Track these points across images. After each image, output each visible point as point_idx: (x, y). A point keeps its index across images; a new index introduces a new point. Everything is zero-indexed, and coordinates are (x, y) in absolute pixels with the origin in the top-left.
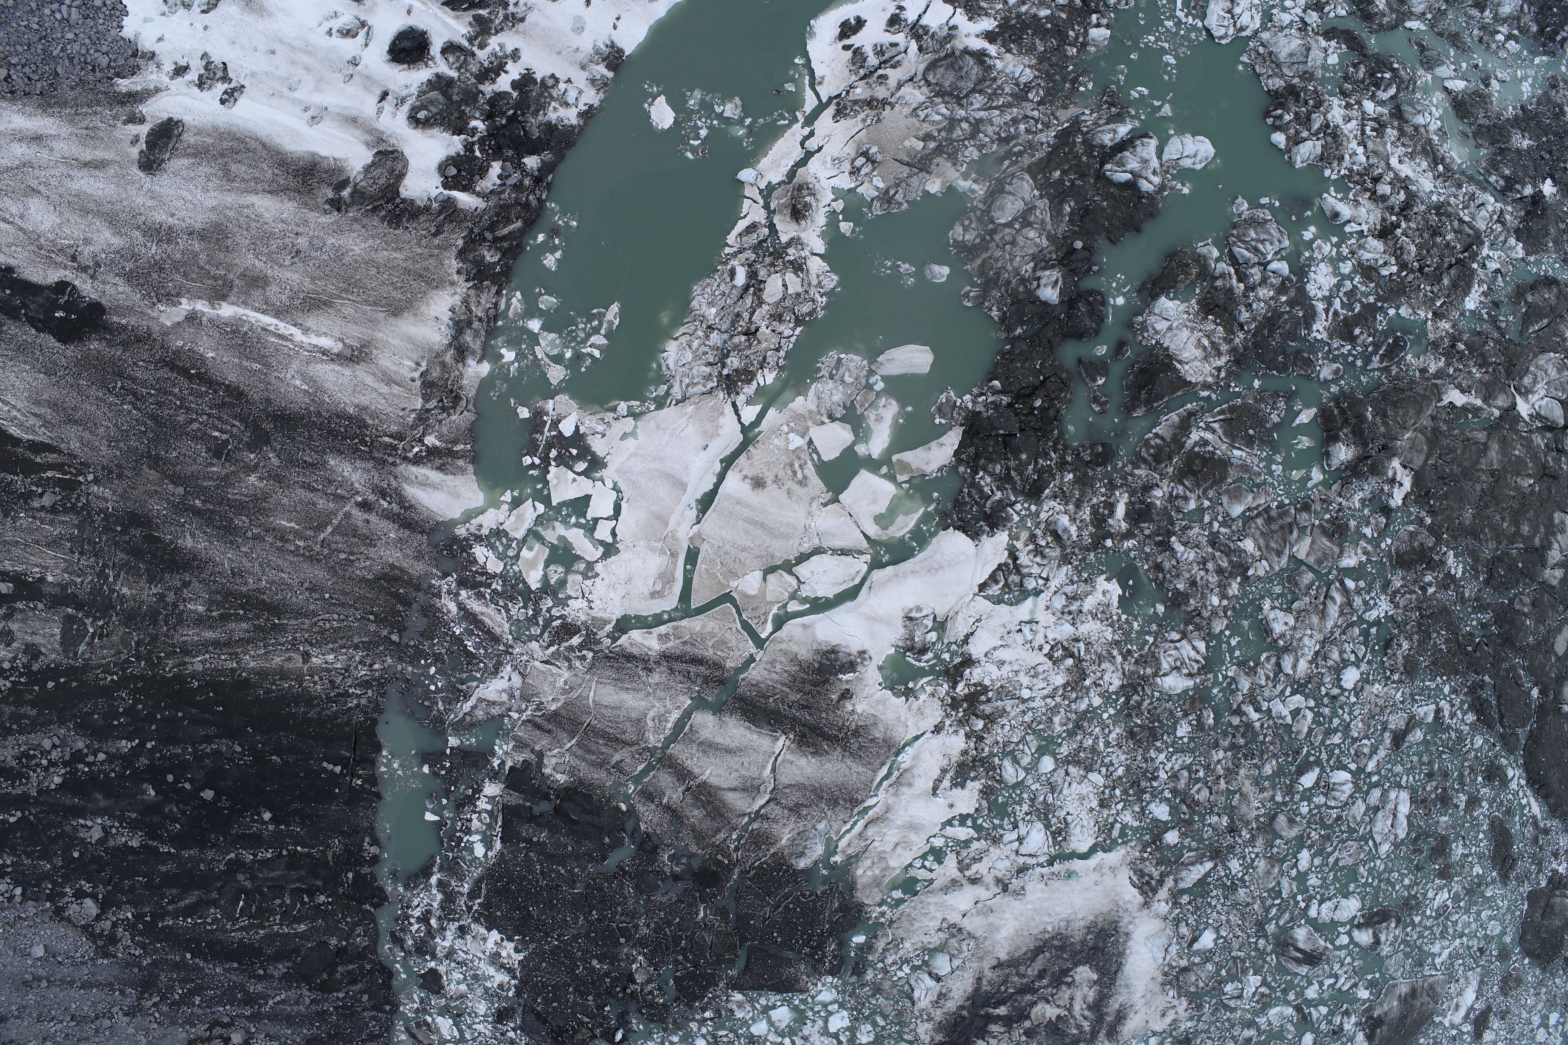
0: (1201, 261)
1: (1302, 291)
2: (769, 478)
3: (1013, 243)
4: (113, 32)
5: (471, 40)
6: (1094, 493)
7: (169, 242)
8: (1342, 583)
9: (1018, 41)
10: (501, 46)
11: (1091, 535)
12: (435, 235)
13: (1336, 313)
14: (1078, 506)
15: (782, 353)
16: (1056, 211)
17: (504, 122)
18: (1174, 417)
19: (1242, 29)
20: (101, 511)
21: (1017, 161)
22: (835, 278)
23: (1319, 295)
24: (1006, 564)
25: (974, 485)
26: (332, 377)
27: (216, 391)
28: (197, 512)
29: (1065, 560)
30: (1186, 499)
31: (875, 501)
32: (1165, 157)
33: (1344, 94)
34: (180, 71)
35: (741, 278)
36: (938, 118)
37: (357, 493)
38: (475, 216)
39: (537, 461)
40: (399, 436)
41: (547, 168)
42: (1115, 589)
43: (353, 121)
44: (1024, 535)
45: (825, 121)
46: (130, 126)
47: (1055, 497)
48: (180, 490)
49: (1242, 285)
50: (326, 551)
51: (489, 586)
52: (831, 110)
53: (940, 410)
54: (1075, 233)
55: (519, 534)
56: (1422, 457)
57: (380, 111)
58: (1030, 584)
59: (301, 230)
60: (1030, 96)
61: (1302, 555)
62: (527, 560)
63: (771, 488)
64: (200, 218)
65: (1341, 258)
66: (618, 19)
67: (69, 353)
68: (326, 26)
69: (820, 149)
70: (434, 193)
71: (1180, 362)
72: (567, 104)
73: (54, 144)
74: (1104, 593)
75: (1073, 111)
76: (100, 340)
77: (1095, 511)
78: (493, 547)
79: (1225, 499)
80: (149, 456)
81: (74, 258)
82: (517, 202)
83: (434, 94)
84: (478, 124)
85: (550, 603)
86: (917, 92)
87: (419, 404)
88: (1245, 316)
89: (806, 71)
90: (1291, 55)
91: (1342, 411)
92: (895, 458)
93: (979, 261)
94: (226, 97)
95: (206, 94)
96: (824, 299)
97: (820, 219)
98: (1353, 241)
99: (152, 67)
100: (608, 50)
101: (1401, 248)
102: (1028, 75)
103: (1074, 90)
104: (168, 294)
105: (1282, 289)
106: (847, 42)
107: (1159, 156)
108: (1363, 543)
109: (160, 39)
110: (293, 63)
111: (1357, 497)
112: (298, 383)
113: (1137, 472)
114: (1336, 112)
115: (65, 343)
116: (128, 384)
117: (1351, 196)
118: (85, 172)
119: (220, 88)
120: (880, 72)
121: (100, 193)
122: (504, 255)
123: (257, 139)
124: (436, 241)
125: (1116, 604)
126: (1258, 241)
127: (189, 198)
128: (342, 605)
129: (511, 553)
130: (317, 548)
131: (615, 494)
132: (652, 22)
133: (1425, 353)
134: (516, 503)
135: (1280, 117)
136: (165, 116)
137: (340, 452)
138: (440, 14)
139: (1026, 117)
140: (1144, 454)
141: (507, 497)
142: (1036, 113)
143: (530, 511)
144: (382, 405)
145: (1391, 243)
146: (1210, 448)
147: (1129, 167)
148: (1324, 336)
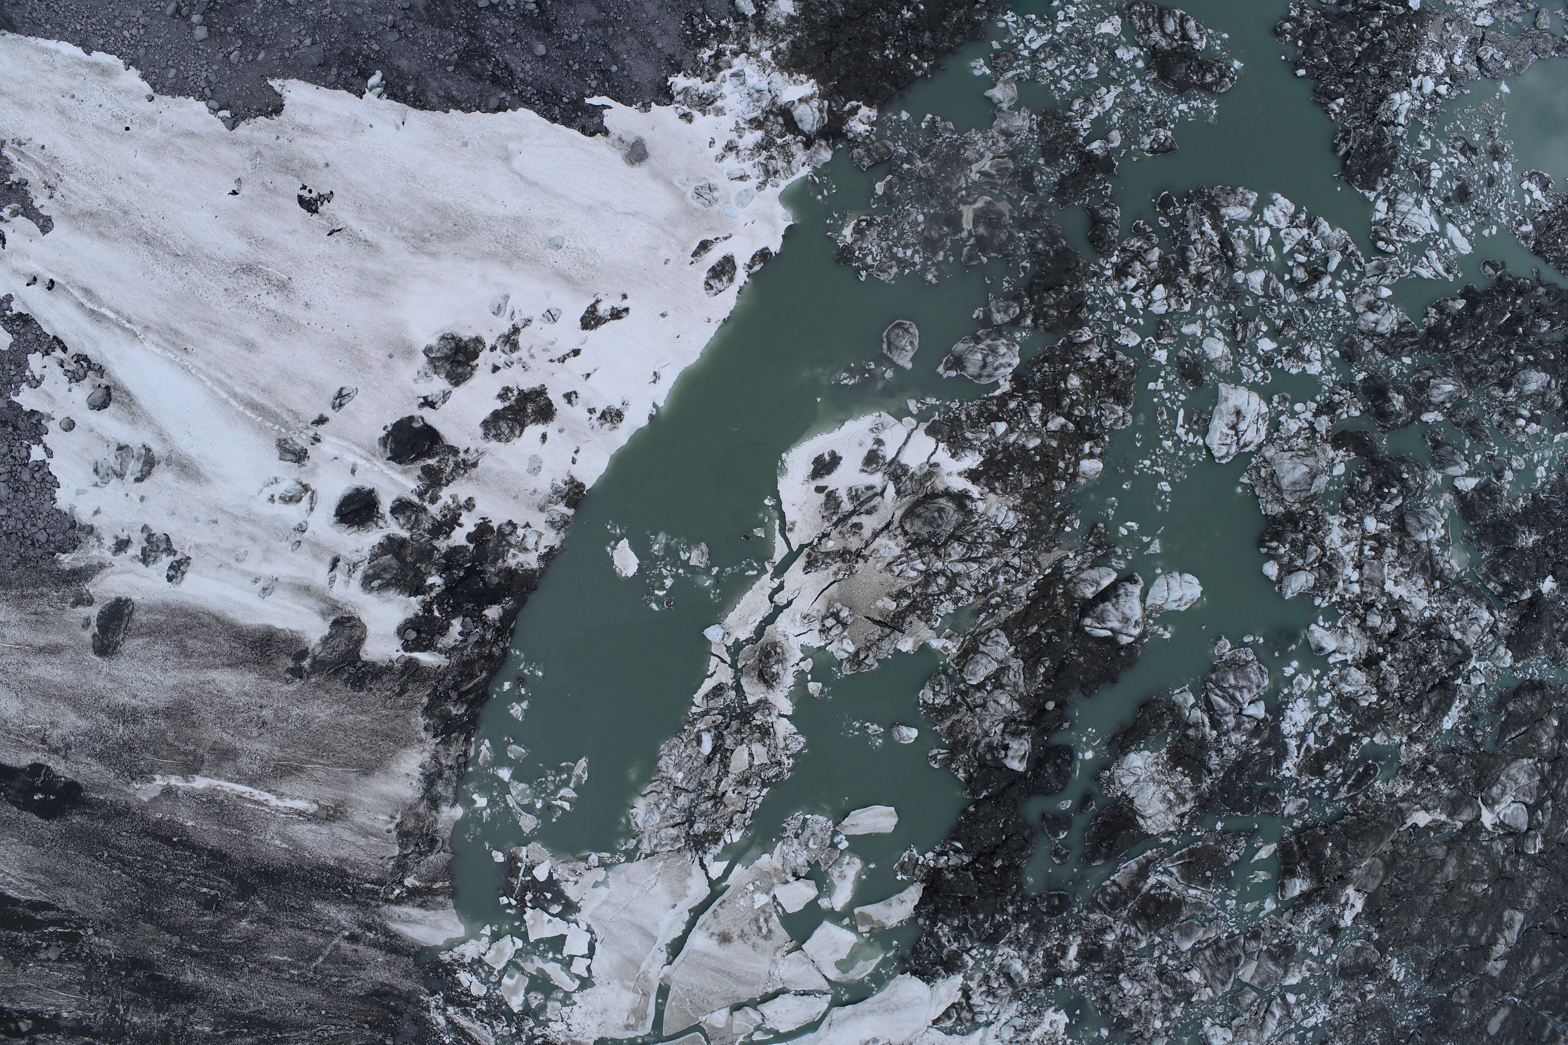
0: (1174, 709)
1: (1276, 730)
2: (735, 933)
3: (984, 706)
4: (47, 506)
5: (421, 495)
6: (1048, 938)
7: (135, 722)
8: (1283, 998)
9: (1003, 478)
10: (454, 497)
11: (1043, 975)
12: (399, 695)
13: (1308, 749)
14: (1031, 951)
15: (749, 814)
16: (1030, 672)
17: (462, 574)
18: (1133, 865)
19: (1246, 445)
20: (104, 958)
21: (993, 614)
22: (802, 739)
23: (1294, 732)
24: (959, 1003)
25: (932, 934)
26: (310, 836)
27: (199, 856)
28: (194, 955)
29: (1016, 996)
30: (1137, 941)
31: (836, 951)
32: (1149, 601)
33: (1347, 510)
34: (122, 545)
35: (707, 747)
36: (913, 574)
37: (344, 928)
38: (438, 674)
39: (514, 902)
40: (380, 882)
41: (508, 617)
42: (1062, 1018)
43: (305, 590)
44: (978, 976)
45: (795, 573)
46: (80, 609)
47: (1010, 943)
48: (176, 939)
49: (1214, 733)
50: (319, 977)
51: (475, 1006)
52: (801, 561)
53: (902, 867)
54: (1048, 691)
55: (499, 967)
56: (1377, 882)
57: (332, 581)
58: (982, 1019)
59: (265, 702)
60: (1012, 543)
61: (1246, 979)
62: (508, 987)
63: (738, 944)
64: (163, 697)
65: (1321, 691)
66: (576, 452)
67: (53, 827)
68: (268, 491)
69: (790, 603)
70: (395, 656)
71: (1143, 817)
72: (526, 550)
73: (6, 631)
74: (1051, 1024)
75: (1057, 553)
76: (82, 814)
77: (1048, 953)
78: (476, 973)
79: (1176, 935)
80: (143, 912)
81: (43, 741)
82: (481, 656)
83: (387, 559)
84: (435, 579)
85: (532, 1024)
86: (892, 544)
87: (396, 851)
88: (1214, 761)
89: (776, 514)
90: (1294, 484)
91: (1302, 847)
92: (856, 911)
93: (948, 723)
94: (172, 573)
95: (151, 570)
96: (791, 761)
97: (788, 679)
98: (1336, 672)
99: (92, 540)
100: (567, 488)
101: (1384, 679)
102: (1009, 520)
103: (1060, 530)
104: (141, 772)
105: (1255, 733)
106: (821, 482)
107: (1143, 600)
108: (1308, 962)
109: (96, 512)
110: (238, 533)
111: (1307, 921)
112: (278, 842)
113: (1092, 916)
114: (1335, 536)
115: (47, 819)
116: (114, 853)
117: (1339, 624)
118: (40, 659)
119: (166, 561)
120: (855, 519)
121: (59, 679)
122: (470, 706)
123: (209, 614)
124: (401, 701)
125: (1062, 1030)
126: (1235, 687)
127: (149, 678)
128: (338, 1017)
129: (493, 979)
130: (311, 974)
131: (589, 936)
132: (613, 451)
133: (1394, 777)
134: (496, 937)
135: (1276, 549)
136: (113, 596)
137: (324, 899)
138: (386, 471)
139: (1007, 564)
140: (1100, 900)
141: (487, 930)
142: (1016, 561)
143: (509, 946)
144: (361, 856)
145: (1374, 674)
146: (1166, 890)
147: (1109, 625)
148: (1293, 773)
